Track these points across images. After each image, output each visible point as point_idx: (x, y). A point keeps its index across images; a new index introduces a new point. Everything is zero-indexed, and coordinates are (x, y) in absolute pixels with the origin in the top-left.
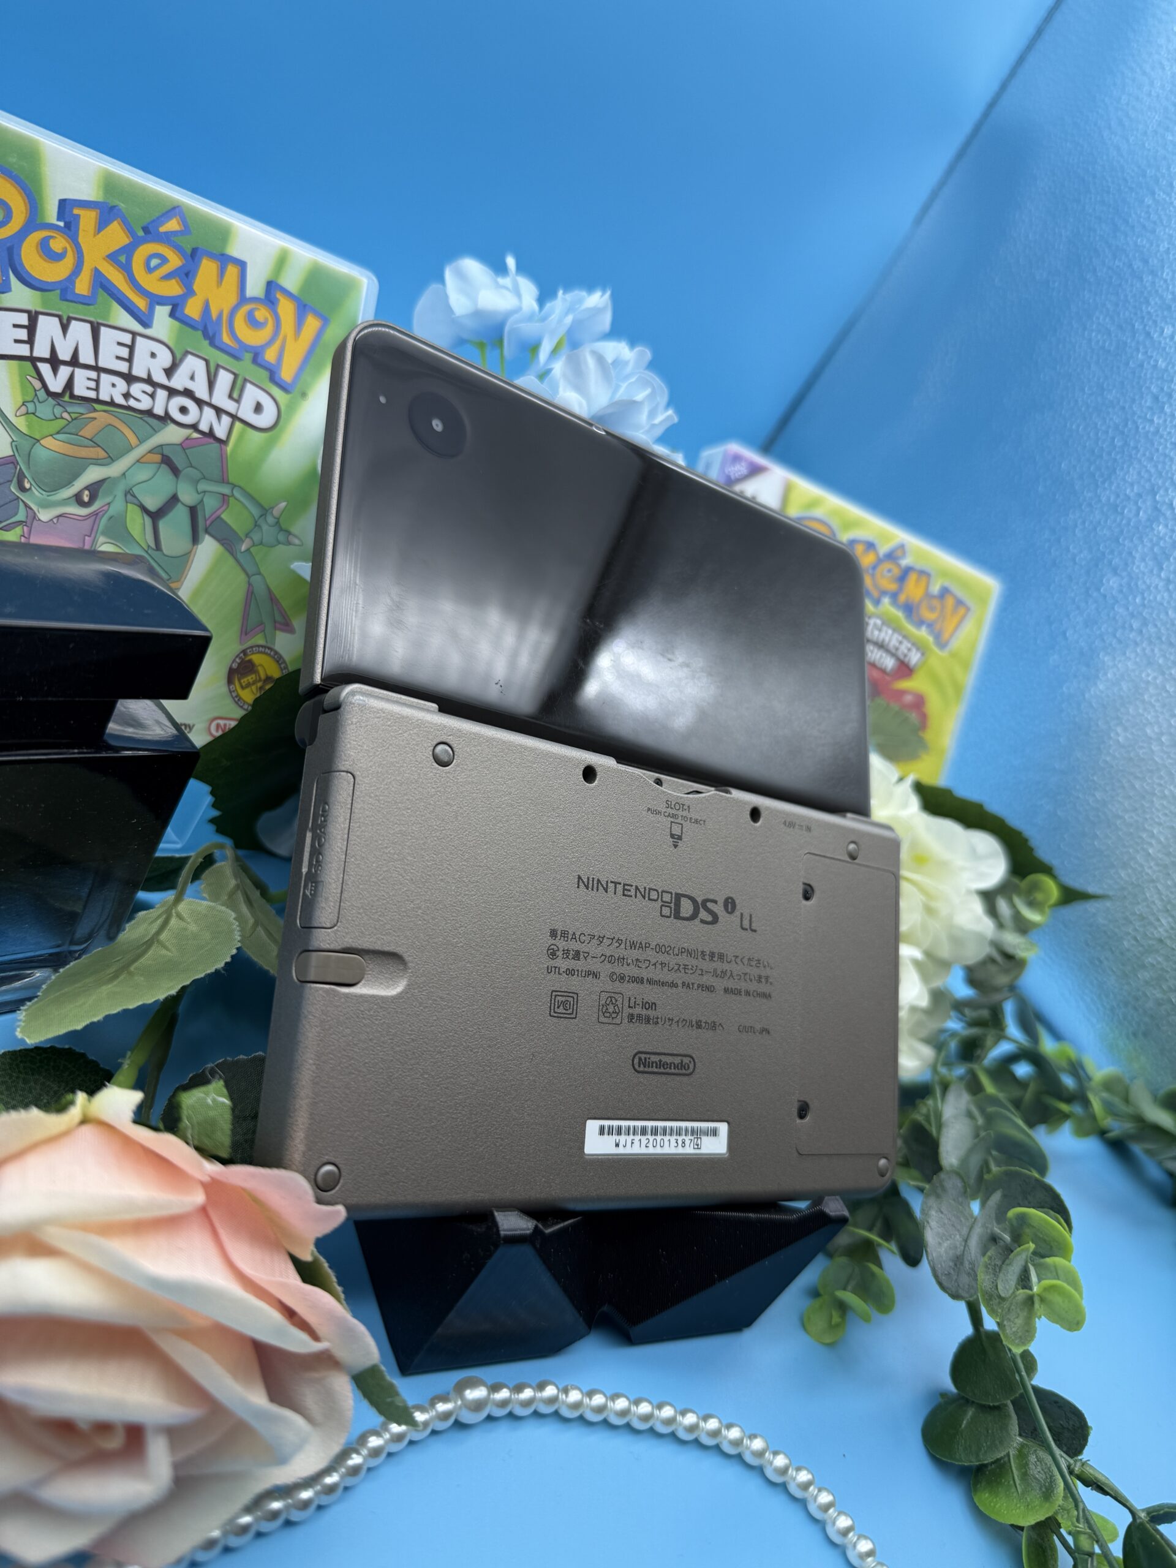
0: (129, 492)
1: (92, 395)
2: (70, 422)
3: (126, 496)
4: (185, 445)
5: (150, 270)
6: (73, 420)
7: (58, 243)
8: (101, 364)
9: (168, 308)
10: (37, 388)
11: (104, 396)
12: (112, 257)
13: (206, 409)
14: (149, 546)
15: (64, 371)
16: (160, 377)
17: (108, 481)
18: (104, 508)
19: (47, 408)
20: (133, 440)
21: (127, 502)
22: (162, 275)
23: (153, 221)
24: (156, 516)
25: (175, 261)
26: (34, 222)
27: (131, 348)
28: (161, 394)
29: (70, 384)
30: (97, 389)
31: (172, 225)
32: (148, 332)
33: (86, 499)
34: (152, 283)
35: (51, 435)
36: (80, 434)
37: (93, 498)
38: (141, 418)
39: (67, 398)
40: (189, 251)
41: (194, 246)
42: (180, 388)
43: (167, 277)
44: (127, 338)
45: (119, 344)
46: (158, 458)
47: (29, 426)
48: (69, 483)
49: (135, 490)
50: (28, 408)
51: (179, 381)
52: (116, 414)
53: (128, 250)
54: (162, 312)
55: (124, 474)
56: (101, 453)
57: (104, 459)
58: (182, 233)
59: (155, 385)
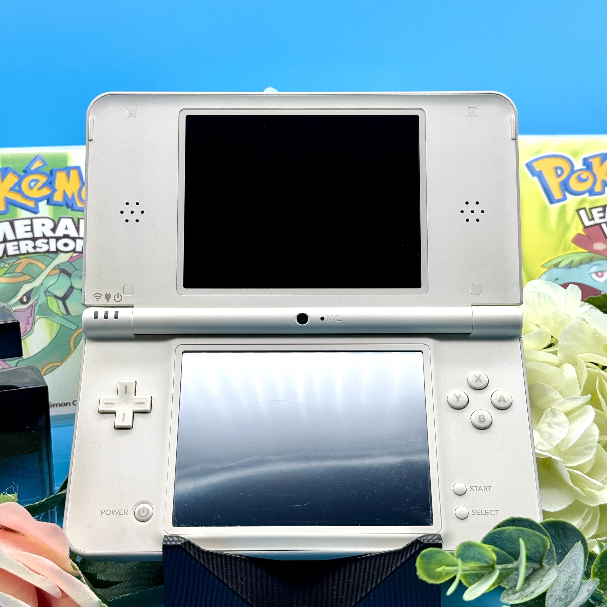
0: (46, 291)
1: (17, 252)
2: (9, 268)
3: (45, 293)
4: (71, 261)
5: (31, 188)
6: (10, 266)
8: (19, 237)
9: (45, 202)
11: (23, 251)
12: (12, 189)
13: (78, 241)
14: (63, 314)
15: (2, 246)
16: (49, 234)
17: (34, 289)
18: (35, 303)
20: (43, 267)
21: (46, 296)
22: (38, 188)
23: (27, 166)
24: (64, 299)
25: (43, 179)
27: (32, 225)
28: (52, 242)
29: (5, 251)
30: (19, 249)
31: (37, 164)
32: (38, 215)
33: (25, 300)
34: (35, 194)
35: (2, 276)
36: (16, 271)
37: (29, 299)
38: (45, 255)
39: (5, 257)
40: (48, 172)
41: (51, 169)
42: (61, 235)
43: (41, 188)
44: (28, 222)
45: (25, 225)
46: (58, 271)
48: (15, 295)
49: (49, 289)
51: (60, 232)
52: (33, 257)
53: (19, 184)
54: (43, 205)
55: (42, 283)
56: (28, 277)
57: (30, 279)
58: (43, 166)
59: (48, 238)
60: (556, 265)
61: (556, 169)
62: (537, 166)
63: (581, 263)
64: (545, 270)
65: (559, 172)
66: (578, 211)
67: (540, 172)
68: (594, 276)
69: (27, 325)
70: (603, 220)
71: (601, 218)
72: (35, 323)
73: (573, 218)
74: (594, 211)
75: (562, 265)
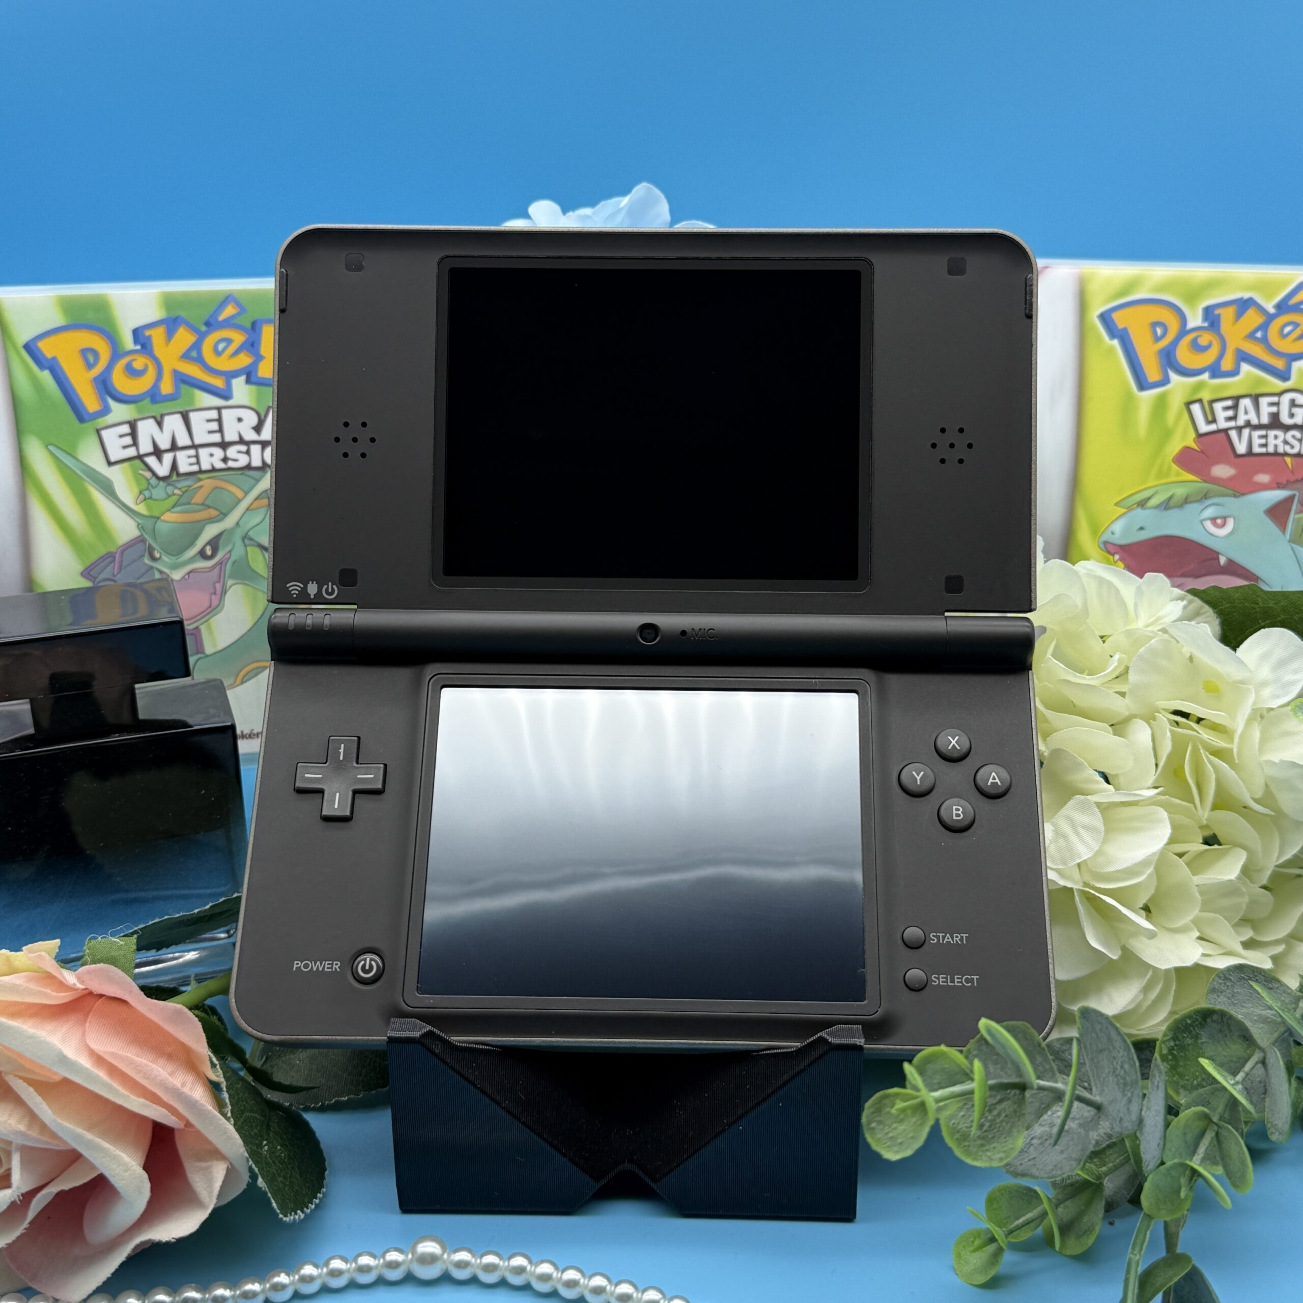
0: (246, 536)
1: (195, 468)
2: (181, 496)
3: (243, 540)
5: (218, 353)
6: (184, 493)
7: (139, 363)
8: (197, 441)
9: (243, 378)
10: (149, 478)
11: (205, 466)
12: (186, 356)
15: (168, 458)
16: (250, 436)
17: (225, 533)
18: (226, 556)
19: (160, 491)
20: (240, 494)
21: (246, 546)
22: (230, 354)
23: (212, 316)
25: (238, 338)
26: (117, 353)
27: (219, 421)
28: (256, 449)
29: (174, 466)
30: (198, 463)
31: (229, 311)
32: (230, 403)
33: (209, 552)
34: (223, 364)
35: (169, 510)
36: (193, 501)
37: (215, 551)
38: (242, 474)
39: (174, 477)
43: (236, 353)
44: (214, 414)
45: (209, 421)
46: (265, 502)
47: (149, 508)
48: (192, 543)
49: (250, 534)
50: (144, 495)
52: (222, 477)
53: (197, 346)
54: (238, 384)
55: (238, 524)
56: (213, 513)
57: (218, 516)
58: (238, 314)
59: (248, 443)
60: (1144, 503)
61: (1154, 325)
62: (1120, 319)
63: (1186, 501)
64: (1123, 510)
65: (1159, 331)
66: (1188, 404)
67: (1125, 330)
68: (1209, 525)
69: (213, 596)
70: (1232, 424)
71: (1229, 419)
72: (225, 593)
73: (1179, 418)
74: (1218, 406)
75: (1154, 502)
